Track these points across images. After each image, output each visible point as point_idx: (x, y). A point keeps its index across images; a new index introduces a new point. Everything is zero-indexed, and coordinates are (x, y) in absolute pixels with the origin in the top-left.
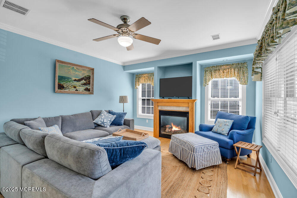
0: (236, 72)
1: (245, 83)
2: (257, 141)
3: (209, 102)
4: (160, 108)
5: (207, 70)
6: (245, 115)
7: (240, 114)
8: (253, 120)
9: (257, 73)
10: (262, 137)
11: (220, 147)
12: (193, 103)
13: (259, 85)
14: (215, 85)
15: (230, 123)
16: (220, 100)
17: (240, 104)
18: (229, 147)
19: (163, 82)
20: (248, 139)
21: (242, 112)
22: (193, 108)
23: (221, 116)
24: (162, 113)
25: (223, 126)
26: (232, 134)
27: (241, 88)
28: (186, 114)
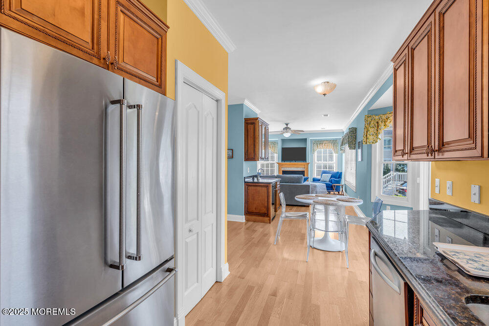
0: (332, 146)
2: (343, 182)
3: (316, 165)
4: (283, 169)
6: (337, 171)
8: (341, 173)
9: (342, 150)
10: (345, 180)
11: (327, 187)
12: (307, 165)
14: (320, 153)
15: (330, 175)
16: (322, 163)
17: (335, 166)
18: (331, 186)
19: (284, 150)
20: (339, 182)
21: (335, 170)
22: (308, 169)
23: (324, 172)
24: (284, 172)
25: (327, 177)
26: (331, 181)
27: (335, 155)
28: (302, 173)
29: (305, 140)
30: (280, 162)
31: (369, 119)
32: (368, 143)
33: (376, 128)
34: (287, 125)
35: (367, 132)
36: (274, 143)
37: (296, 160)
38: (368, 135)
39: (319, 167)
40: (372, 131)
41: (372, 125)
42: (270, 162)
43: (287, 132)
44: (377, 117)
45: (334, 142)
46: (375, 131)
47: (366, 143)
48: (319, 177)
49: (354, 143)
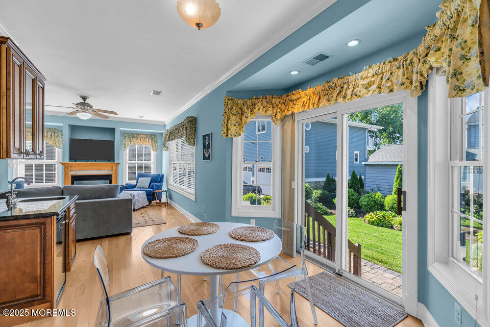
0: (150, 142)
1: (155, 150)
2: (164, 187)
3: (127, 165)
4: (73, 173)
5: (134, 136)
6: (156, 174)
7: (152, 173)
8: (162, 176)
9: (165, 146)
10: (168, 184)
11: (147, 195)
12: (117, 166)
13: (165, 154)
14: (133, 149)
15: (149, 179)
16: (137, 162)
17: (152, 166)
18: (151, 194)
19: (75, 143)
20: (160, 187)
21: (153, 172)
22: (116, 171)
23: (141, 176)
24: (75, 179)
25: (145, 182)
26: (152, 186)
27: (153, 154)
28: (108, 178)
29: (112, 131)
30: (67, 161)
31: (230, 103)
32: (229, 136)
33: (239, 116)
34: (84, 98)
35: (228, 121)
36: (55, 131)
37: (96, 159)
38: (229, 125)
39: (132, 169)
40: (233, 119)
41: (234, 111)
42: (45, 162)
43: (83, 111)
44: (241, 102)
45: (153, 137)
46: (238, 120)
47: (227, 135)
48: (133, 182)
49: (193, 137)
